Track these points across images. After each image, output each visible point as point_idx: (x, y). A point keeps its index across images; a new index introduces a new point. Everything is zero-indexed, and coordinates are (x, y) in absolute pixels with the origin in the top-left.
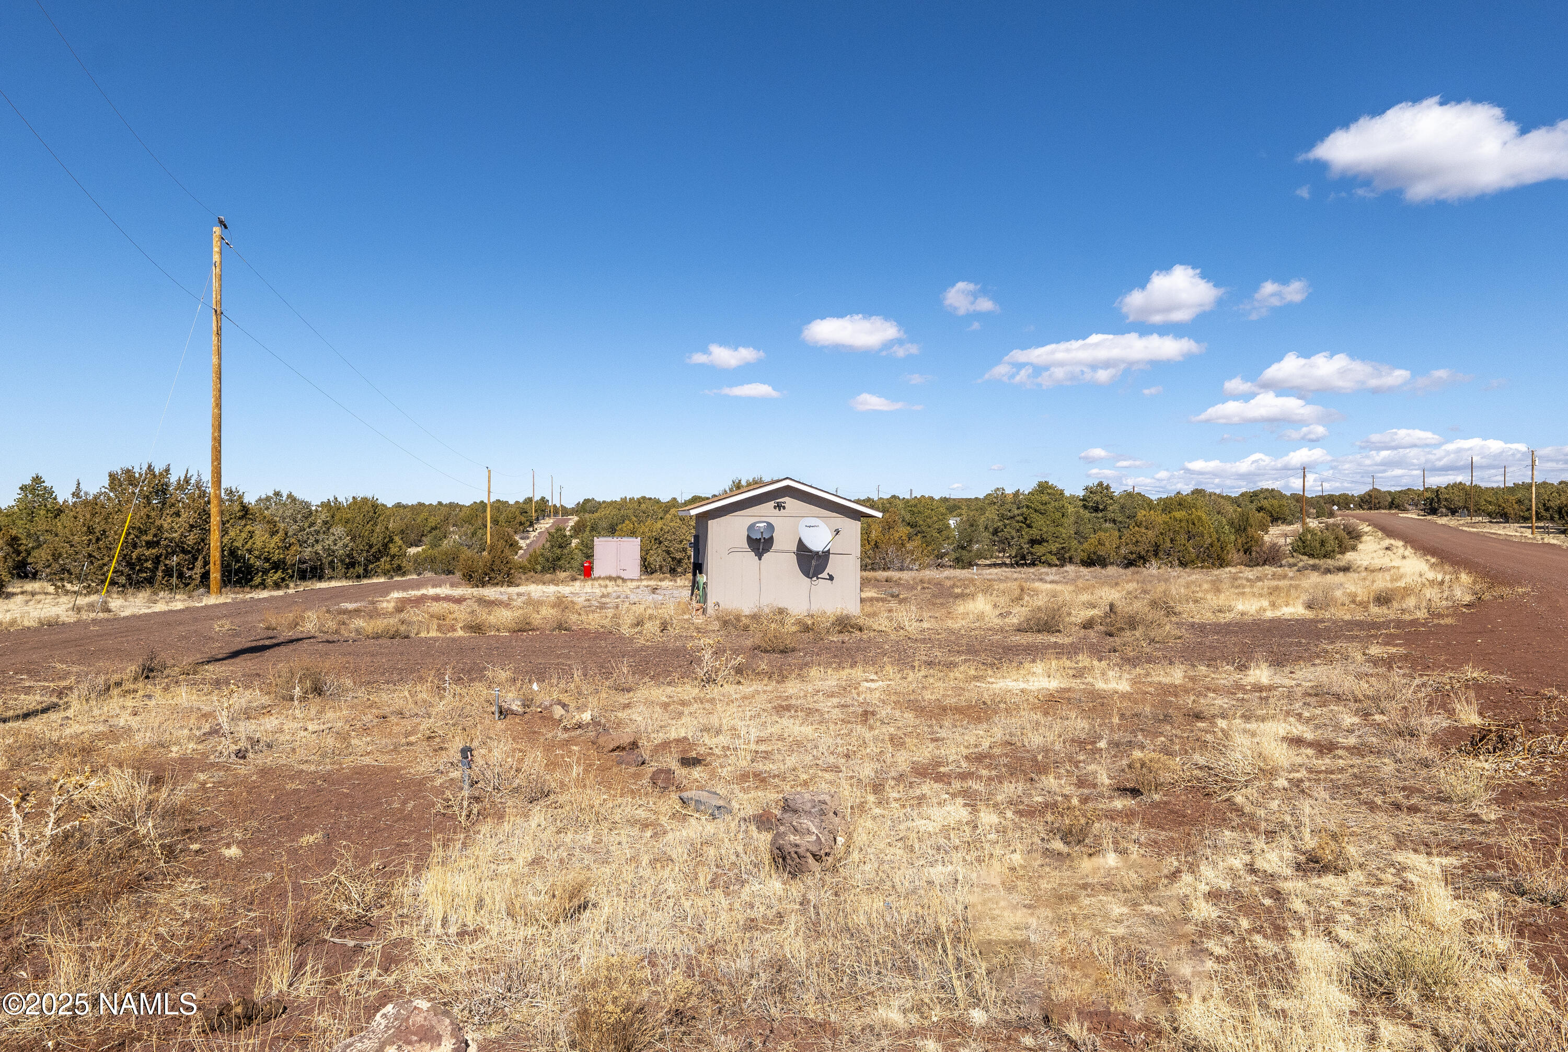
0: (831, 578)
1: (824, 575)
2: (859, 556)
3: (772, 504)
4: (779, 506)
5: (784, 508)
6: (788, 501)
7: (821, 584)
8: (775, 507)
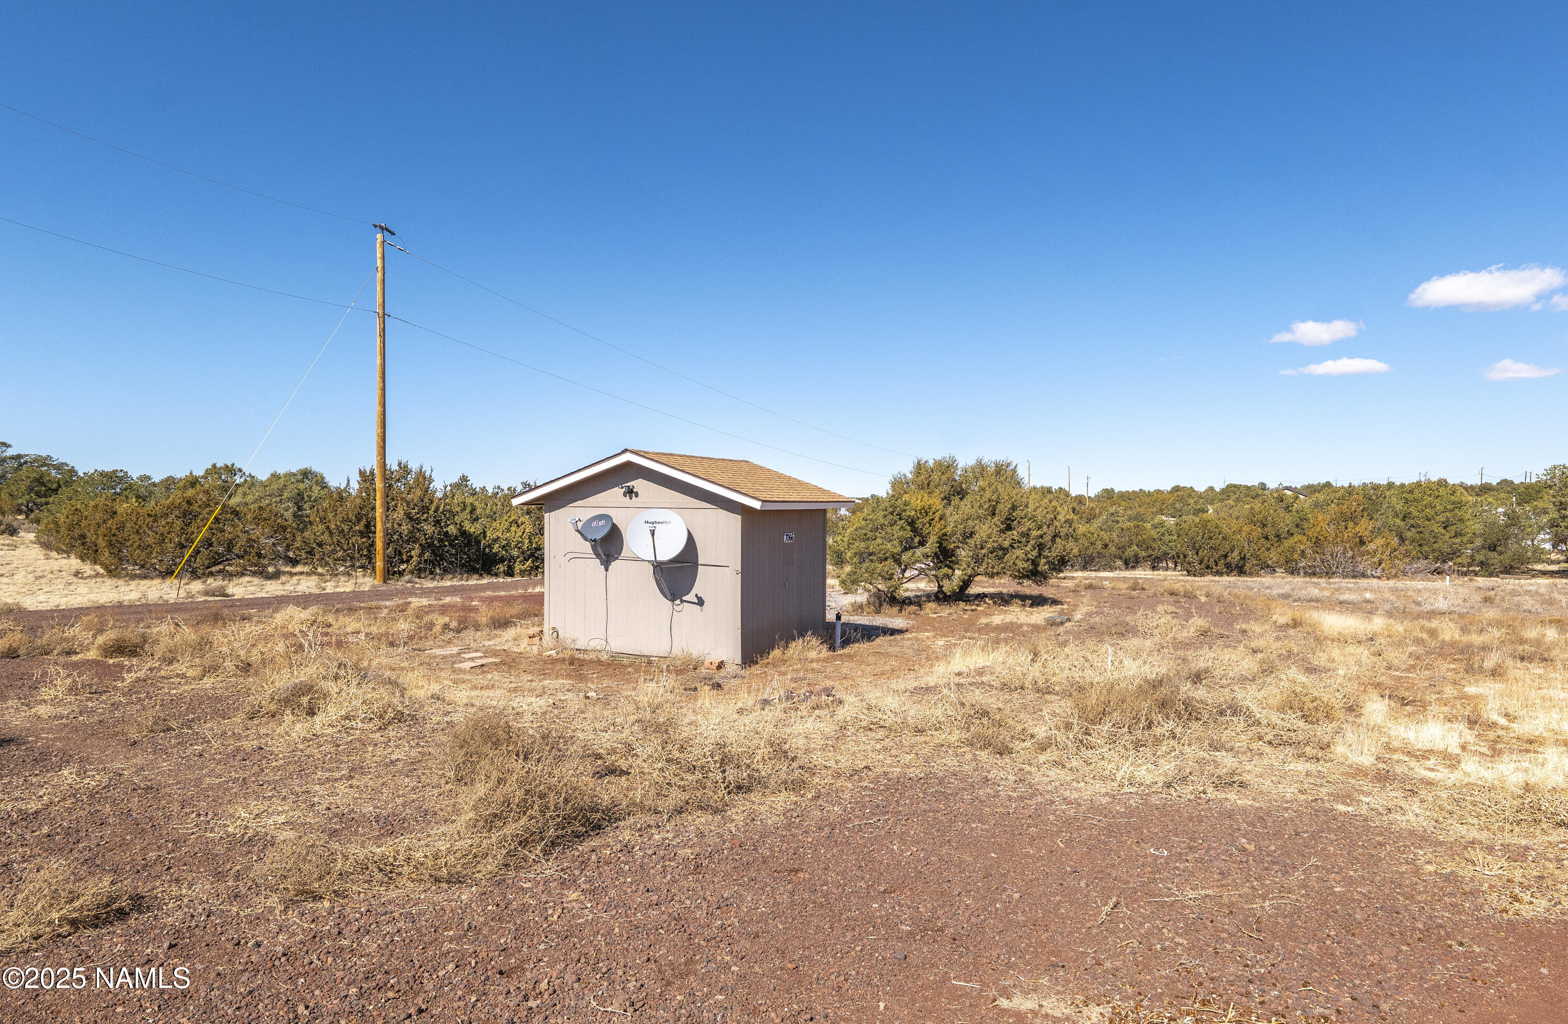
0: (700, 602)
1: (691, 597)
2: (739, 569)
3: (618, 492)
4: (630, 492)
5: (637, 495)
6: (639, 484)
7: (688, 611)
8: (625, 495)
